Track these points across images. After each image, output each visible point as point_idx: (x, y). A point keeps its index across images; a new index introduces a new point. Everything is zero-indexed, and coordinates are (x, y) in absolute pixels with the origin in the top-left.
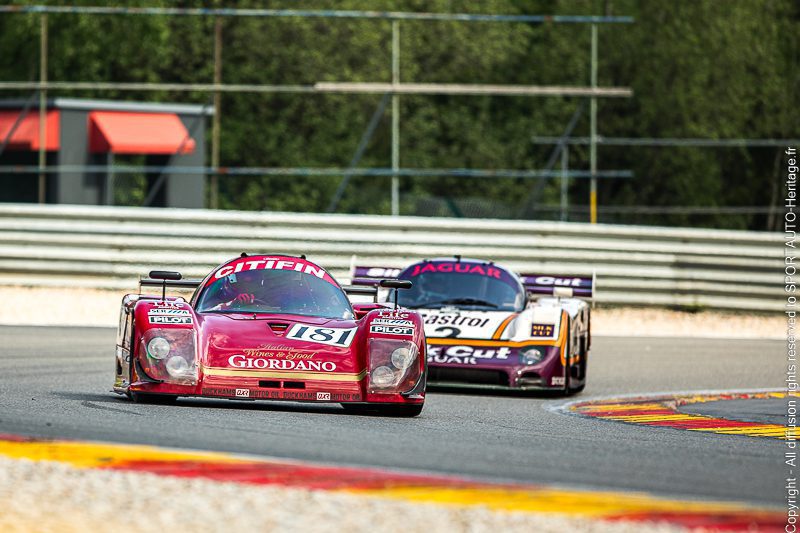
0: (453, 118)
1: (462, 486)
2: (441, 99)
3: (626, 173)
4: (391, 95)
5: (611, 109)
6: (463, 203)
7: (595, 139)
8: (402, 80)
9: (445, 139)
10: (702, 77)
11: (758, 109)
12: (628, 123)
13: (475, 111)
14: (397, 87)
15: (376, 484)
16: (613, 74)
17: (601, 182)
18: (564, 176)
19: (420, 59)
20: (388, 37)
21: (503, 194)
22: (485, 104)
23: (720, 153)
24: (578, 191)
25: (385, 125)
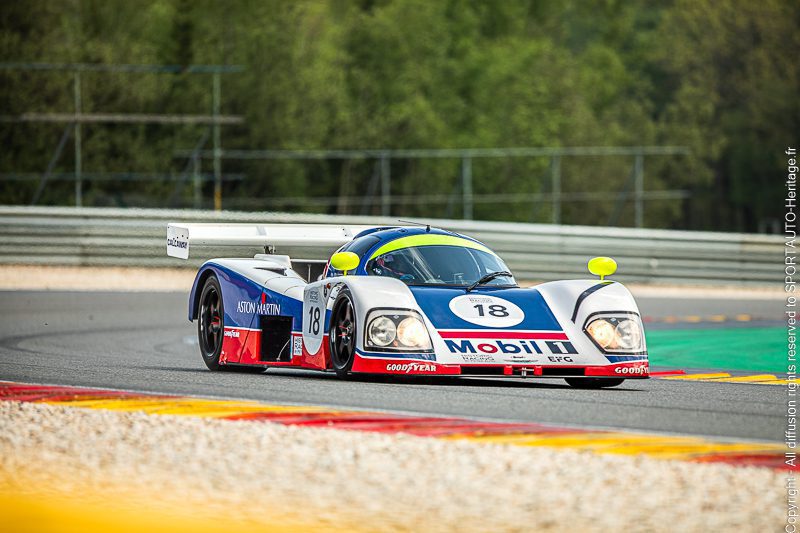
0: (119, 139)
1: (128, 397)
2: (111, 126)
3: (241, 177)
4: (75, 123)
5: (231, 133)
6: (127, 198)
7: (218, 153)
8: (83, 112)
9: (114, 153)
10: (292, 108)
11: (332, 132)
12: (241, 141)
13: (135, 134)
14: (79, 117)
15: (68, 397)
16: (232, 107)
17: (224, 184)
18: (198, 180)
19: (96, 98)
20: (72, 83)
21: (154, 192)
22: (142, 128)
23: (306, 162)
24: (208, 190)
25: (70, 144)
